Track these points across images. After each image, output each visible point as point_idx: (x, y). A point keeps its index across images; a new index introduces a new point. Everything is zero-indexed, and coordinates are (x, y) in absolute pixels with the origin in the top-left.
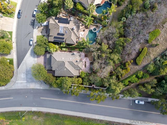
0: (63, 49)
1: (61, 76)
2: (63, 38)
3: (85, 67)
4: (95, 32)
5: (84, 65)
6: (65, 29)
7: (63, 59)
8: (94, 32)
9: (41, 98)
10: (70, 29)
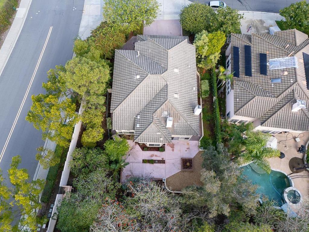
0: (207, 81)
1: (112, 70)
2: (248, 73)
3: (144, 161)
4: (286, 199)
5: (152, 156)
6: (286, 73)
7: (176, 70)
8: (285, 195)
9: (51, 28)
10: (290, 90)
